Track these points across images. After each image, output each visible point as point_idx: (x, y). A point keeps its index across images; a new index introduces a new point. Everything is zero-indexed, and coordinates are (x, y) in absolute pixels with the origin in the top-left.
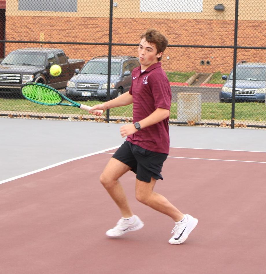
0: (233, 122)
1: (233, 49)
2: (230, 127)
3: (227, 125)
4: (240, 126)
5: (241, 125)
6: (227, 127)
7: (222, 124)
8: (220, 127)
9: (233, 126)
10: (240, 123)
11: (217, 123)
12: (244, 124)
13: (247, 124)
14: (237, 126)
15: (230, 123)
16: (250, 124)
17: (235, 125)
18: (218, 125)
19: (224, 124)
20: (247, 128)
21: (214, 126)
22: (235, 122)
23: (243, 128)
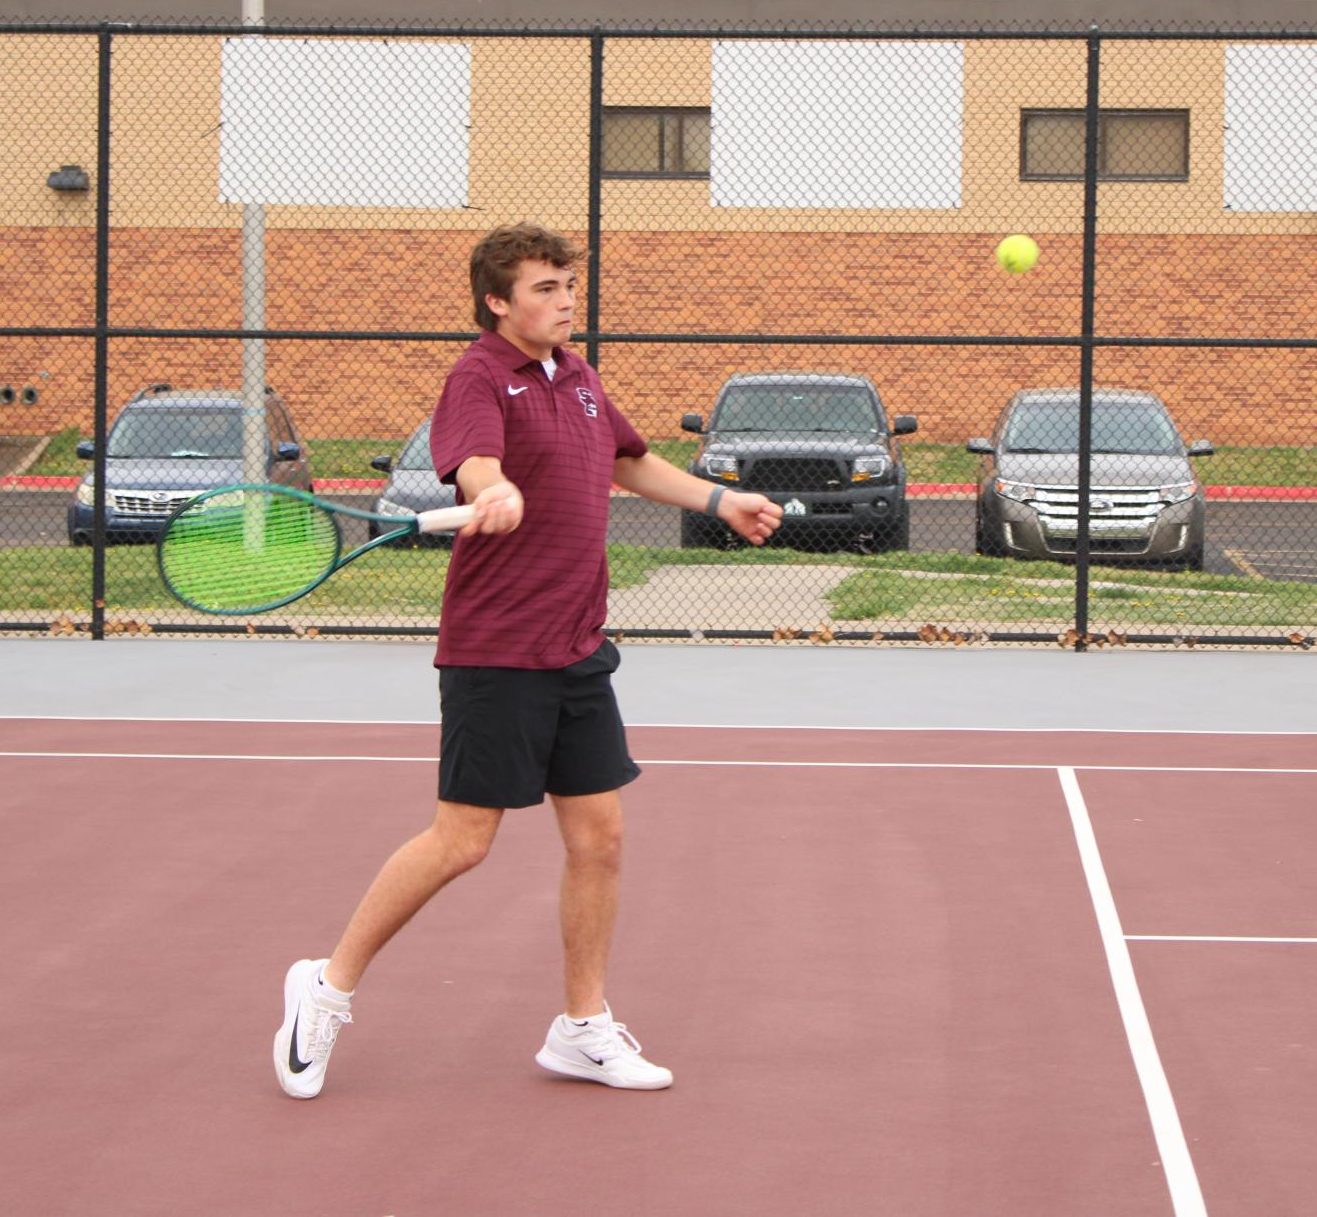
0: (98, 614)
1: (92, 340)
2: (89, 635)
3: (78, 628)
4: (126, 630)
5: (131, 627)
6: (76, 634)
7: (56, 623)
8: (50, 634)
9: (98, 630)
10: (126, 620)
11: (38, 620)
12: (140, 621)
13: (153, 621)
14: (114, 630)
15: (89, 619)
16: (165, 621)
17: (107, 627)
18: (43, 627)
19: (63, 622)
20: (153, 635)
21: (25, 634)
22: (108, 615)
23: (139, 635)
